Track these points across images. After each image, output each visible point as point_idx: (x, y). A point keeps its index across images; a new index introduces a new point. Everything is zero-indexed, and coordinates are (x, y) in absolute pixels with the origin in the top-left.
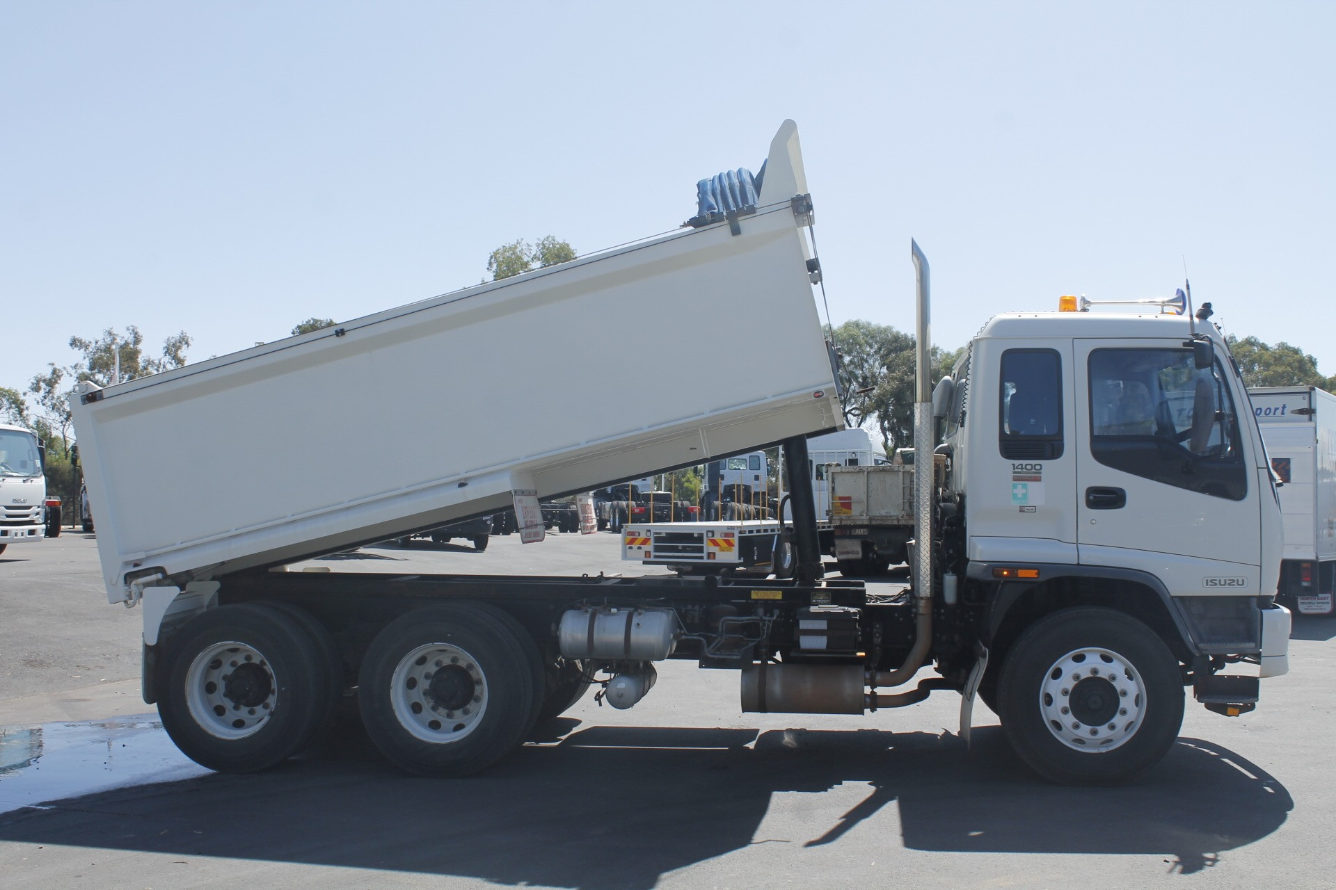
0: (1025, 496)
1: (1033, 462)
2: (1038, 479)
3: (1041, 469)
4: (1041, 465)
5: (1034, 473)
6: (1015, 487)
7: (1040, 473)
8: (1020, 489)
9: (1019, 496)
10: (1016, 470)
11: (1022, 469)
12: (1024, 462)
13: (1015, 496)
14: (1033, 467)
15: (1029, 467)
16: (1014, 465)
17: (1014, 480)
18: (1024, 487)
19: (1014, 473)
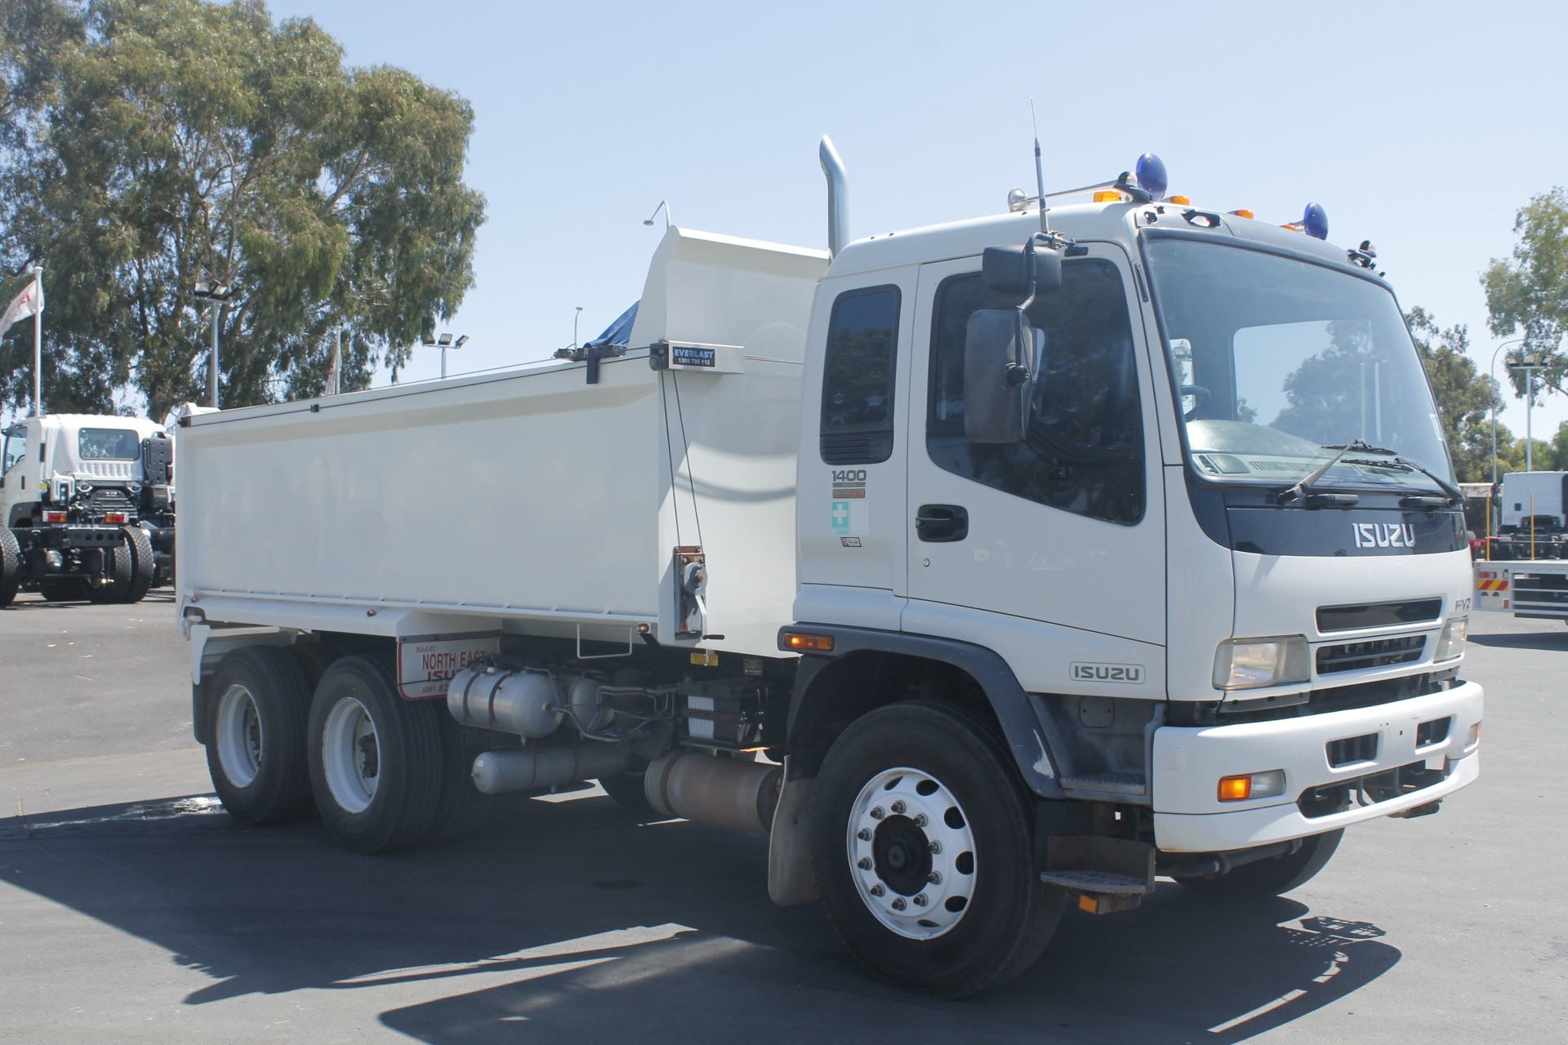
0: (846, 519)
1: (856, 468)
2: (861, 495)
3: (865, 478)
4: (864, 472)
5: (858, 485)
6: (835, 507)
7: (864, 485)
8: (840, 513)
9: (840, 521)
10: (838, 481)
11: (843, 478)
12: (846, 468)
13: (835, 519)
14: (856, 474)
15: (851, 476)
16: (834, 472)
17: (835, 496)
18: (846, 506)
19: (835, 485)
